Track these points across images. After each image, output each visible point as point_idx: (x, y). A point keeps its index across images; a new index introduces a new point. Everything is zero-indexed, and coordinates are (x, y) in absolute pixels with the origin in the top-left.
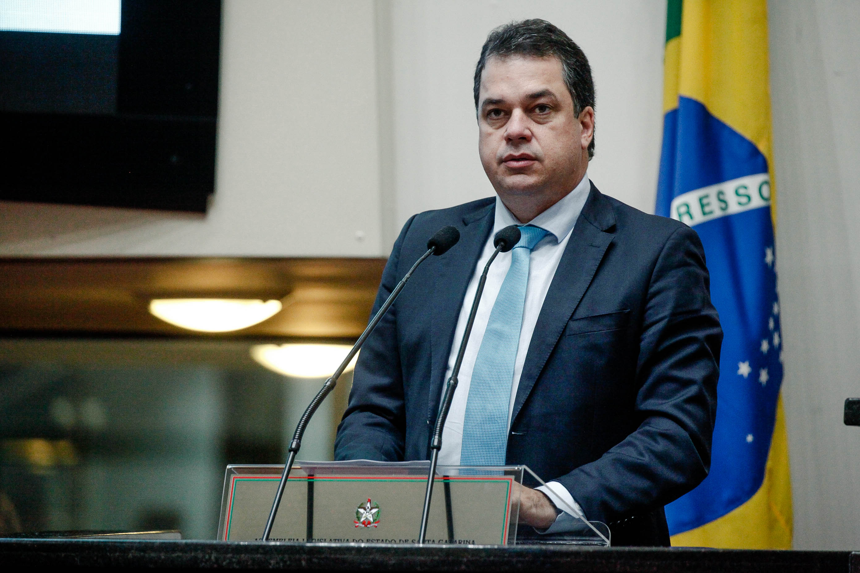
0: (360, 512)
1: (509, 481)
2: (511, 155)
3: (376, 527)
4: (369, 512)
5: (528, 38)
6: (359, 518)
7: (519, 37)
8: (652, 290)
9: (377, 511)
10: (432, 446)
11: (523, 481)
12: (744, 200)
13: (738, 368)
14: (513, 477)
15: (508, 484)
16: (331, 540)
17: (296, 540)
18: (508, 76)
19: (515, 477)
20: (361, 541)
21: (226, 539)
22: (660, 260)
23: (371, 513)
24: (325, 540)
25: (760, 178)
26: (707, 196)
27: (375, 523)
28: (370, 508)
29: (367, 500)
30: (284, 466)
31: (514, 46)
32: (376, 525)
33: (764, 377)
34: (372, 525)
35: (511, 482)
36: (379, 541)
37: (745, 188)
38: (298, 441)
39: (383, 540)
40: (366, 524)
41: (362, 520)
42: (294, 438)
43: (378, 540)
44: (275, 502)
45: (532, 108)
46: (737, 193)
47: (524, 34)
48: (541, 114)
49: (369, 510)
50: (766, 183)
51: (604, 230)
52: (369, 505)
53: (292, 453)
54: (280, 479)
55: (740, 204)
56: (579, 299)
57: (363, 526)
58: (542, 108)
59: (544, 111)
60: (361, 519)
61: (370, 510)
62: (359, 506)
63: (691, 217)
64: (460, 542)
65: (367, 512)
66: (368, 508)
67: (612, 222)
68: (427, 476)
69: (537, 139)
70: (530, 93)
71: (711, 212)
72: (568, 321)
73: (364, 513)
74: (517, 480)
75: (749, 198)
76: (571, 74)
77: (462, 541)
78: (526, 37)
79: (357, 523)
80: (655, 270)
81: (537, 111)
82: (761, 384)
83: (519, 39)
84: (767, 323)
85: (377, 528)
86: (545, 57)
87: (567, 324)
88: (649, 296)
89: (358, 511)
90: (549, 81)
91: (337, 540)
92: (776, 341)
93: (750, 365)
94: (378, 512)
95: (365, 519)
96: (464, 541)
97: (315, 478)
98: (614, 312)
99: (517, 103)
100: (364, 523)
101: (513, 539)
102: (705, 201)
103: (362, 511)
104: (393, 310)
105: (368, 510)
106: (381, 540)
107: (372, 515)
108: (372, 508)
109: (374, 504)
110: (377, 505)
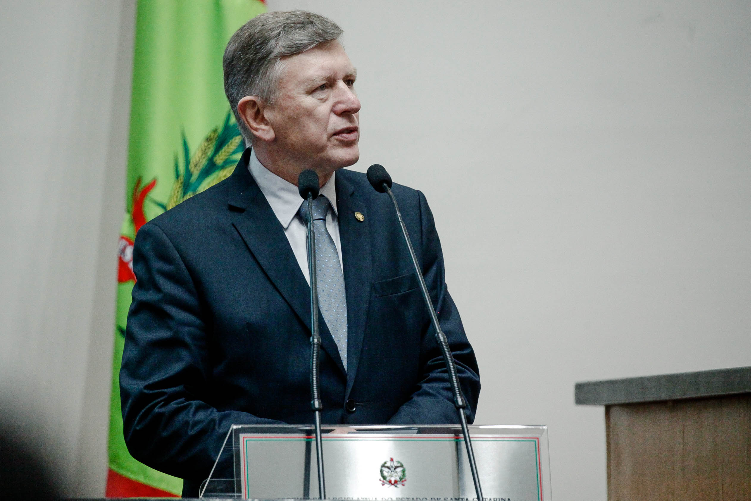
1: (536, 440)
3: (403, 485)
4: (394, 471)
6: (383, 477)
9: (402, 470)
15: (536, 443)
23: (396, 472)
27: (402, 482)
28: (394, 467)
34: (399, 483)
40: (392, 482)
49: (393, 469)
52: (392, 464)
57: (389, 485)
60: (387, 478)
62: (382, 465)
65: (391, 471)
66: (392, 467)
73: (388, 471)
79: (383, 481)
89: (381, 470)
95: (391, 478)
100: (389, 482)
103: (385, 469)
108: (396, 468)
109: (397, 463)
110: (401, 464)
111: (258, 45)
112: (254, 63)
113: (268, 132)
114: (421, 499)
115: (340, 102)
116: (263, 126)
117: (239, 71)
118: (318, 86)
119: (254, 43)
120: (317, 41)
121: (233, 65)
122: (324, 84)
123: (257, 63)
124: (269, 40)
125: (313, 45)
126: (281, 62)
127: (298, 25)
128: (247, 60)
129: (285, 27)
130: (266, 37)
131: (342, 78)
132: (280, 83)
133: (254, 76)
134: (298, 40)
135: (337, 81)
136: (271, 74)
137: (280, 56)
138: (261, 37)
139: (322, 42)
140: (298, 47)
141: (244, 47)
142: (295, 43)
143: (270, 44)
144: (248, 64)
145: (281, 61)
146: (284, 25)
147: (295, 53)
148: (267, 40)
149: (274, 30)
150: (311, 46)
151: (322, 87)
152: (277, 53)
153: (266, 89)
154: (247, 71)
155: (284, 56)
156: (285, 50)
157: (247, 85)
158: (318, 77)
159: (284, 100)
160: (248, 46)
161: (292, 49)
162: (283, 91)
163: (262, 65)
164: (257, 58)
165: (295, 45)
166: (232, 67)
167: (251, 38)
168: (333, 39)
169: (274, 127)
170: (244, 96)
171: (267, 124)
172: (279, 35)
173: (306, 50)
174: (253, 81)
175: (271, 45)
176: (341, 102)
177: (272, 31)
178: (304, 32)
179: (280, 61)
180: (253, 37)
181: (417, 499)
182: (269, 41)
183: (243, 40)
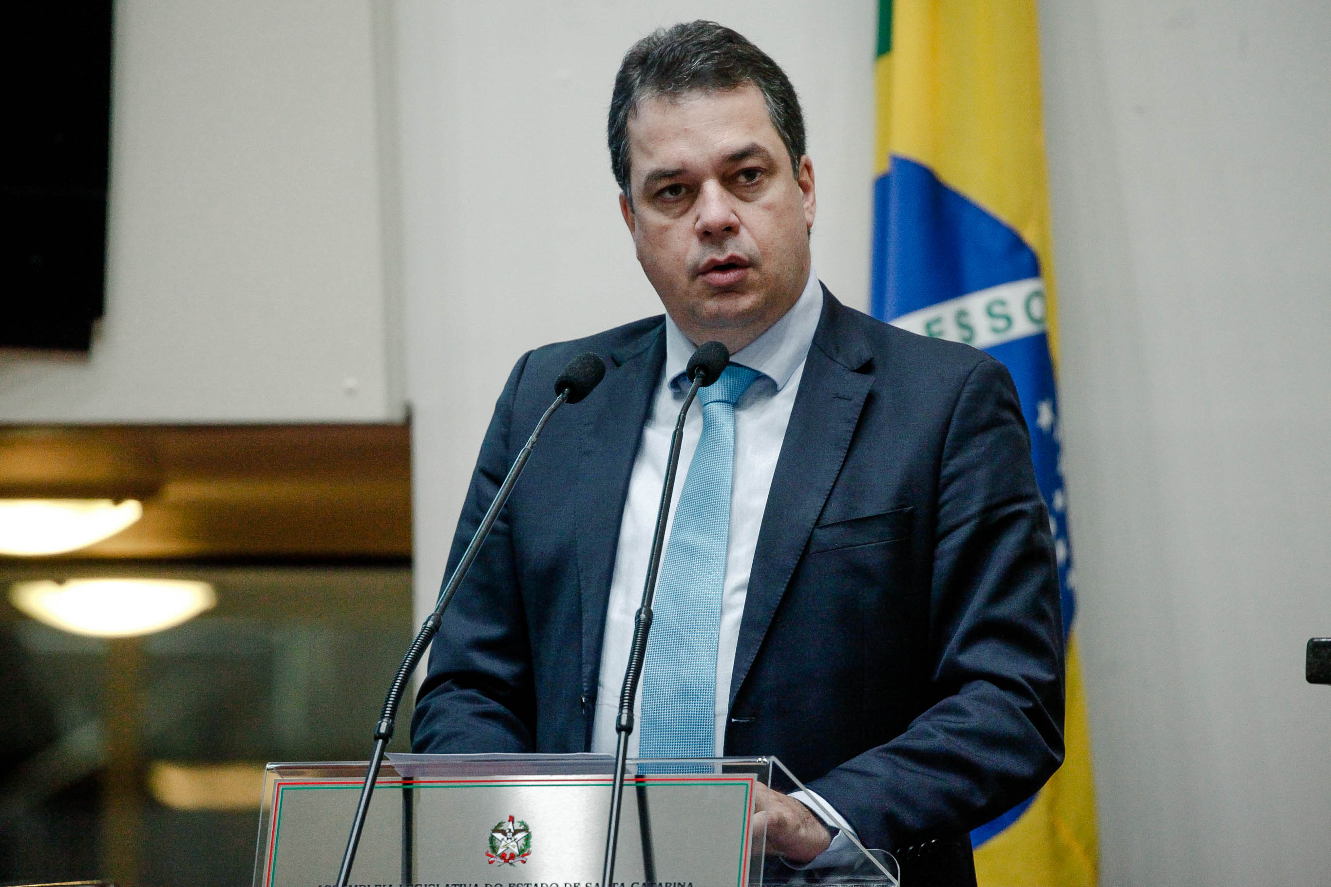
0: (495, 838)
1: (749, 782)
2: (713, 261)
4: (511, 839)
5: (708, 59)
6: (494, 849)
7: (693, 60)
8: (949, 469)
9: (525, 836)
11: (772, 784)
12: (1001, 324)
14: (755, 776)
15: (747, 787)
16: (447, 885)
18: (686, 127)
19: (758, 776)
22: (955, 422)
23: (515, 840)
24: (438, 885)
25: (1026, 287)
26: (938, 320)
27: (523, 856)
28: (512, 831)
29: (508, 819)
30: (367, 763)
31: (688, 75)
32: (523, 859)
34: (517, 859)
35: (752, 783)
37: (1002, 303)
38: (391, 721)
40: (507, 857)
41: (500, 851)
42: (383, 717)
44: (354, 824)
45: (732, 176)
46: (990, 314)
47: (700, 53)
48: (748, 184)
49: (511, 834)
50: (1038, 294)
51: (855, 368)
52: (510, 826)
53: (380, 741)
54: (362, 785)
55: (996, 330)
56: (828, 490)
57: (503, 861)
58: (751, 173)
59: (751, 180)
60: (498, 851)
61: (514, 834)
62: (493, 828)
65: (508, 839)
66: (510, 831)
67: (867, 355)
68: (611, 776)
69: (747, 228)
70: (729, 152)
72: (813, 529)
73: (503, 839)
74: (763, 779)
75: (1009, 320)
76: (779, 108)
77: (671, 884)
78: (703, 58)
79: (492, 857)
80: (950, 436)
81: (742, 179)
83: (694, 62)
85: (526, 863)
86: (739, 88)
87: (812, 533)
88: (942, 481)
89: (493, 836)
90: (752, 128)
91: (458, 885)
94: (527, 839)
95: (505, 850)
96: (675, 884)
97: (416, 782)
98: (889, 512)
99: (709, 171)
100: (503, 856)
101: (758, 881)
102: (934, 329)
103: (499, 836)
104: (507, 514)
105: (510, 835)
106: (534, 884)
107: (517, 843)
108: (516, 832)
109: (519, 824)
110: (525, 826)
114: (549, 885)
181: (542, 884)
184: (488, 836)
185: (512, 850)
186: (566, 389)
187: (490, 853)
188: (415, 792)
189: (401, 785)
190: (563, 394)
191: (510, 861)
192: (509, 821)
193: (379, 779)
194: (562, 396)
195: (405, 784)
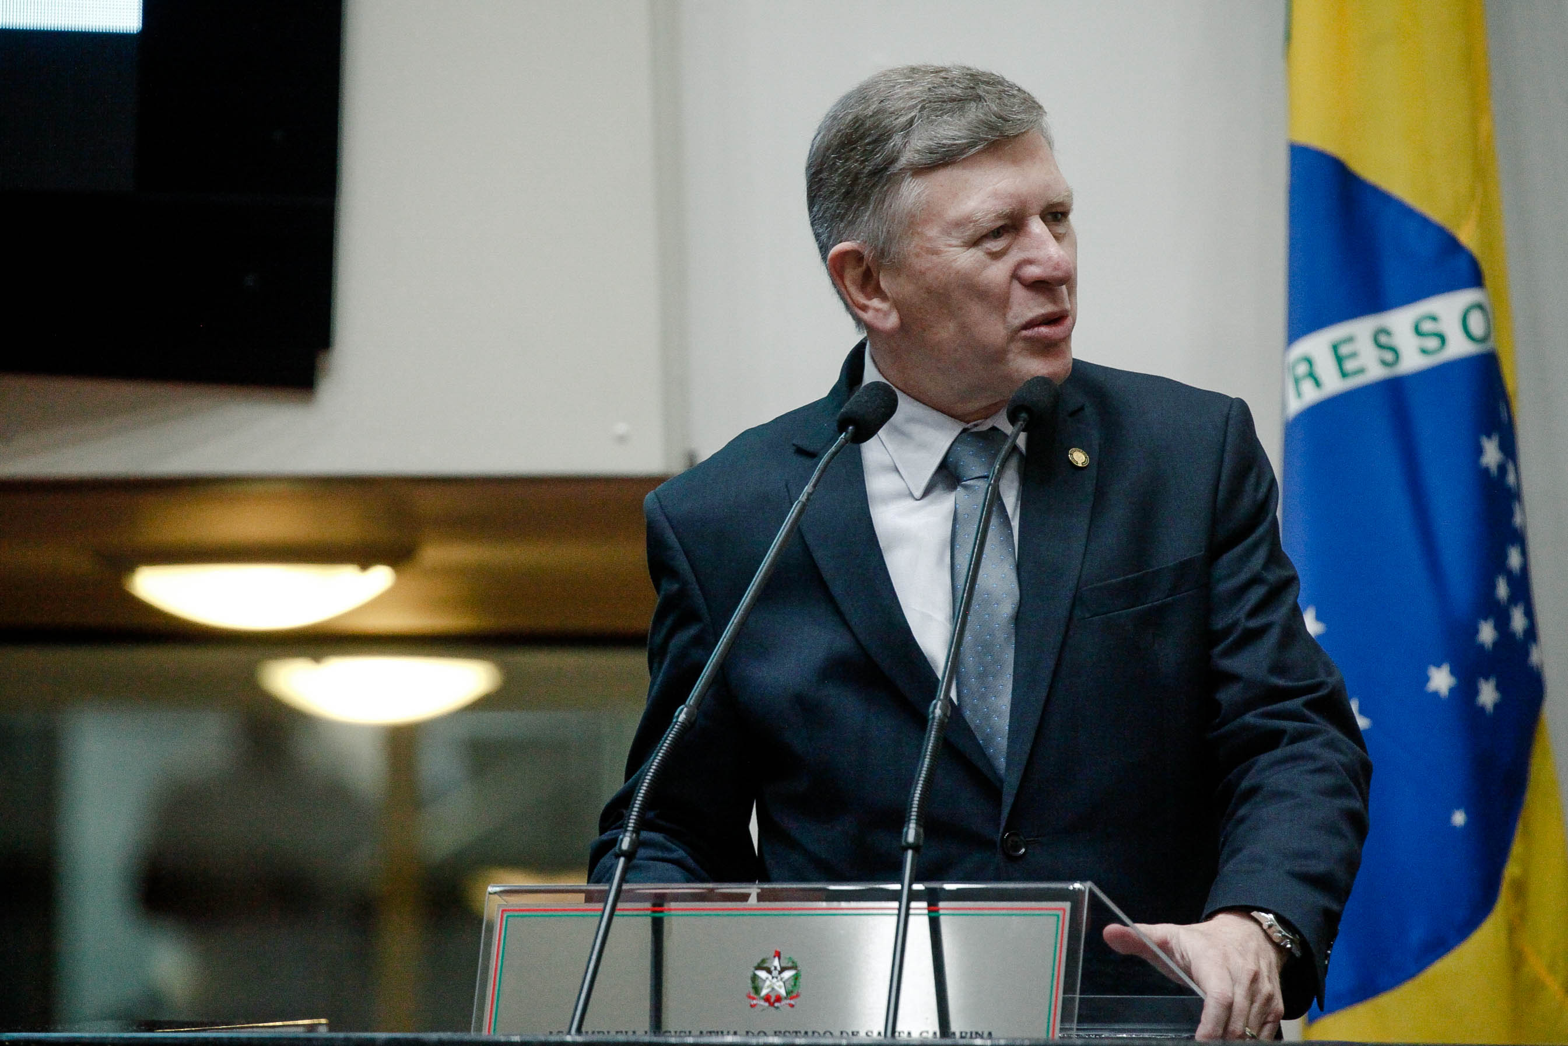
0: (758, 977)
1: (1060, 912)
3: (792, 1006)
4: (777, 977)
6: (757, 990)
9: (793, 976)
10: (903, 843)
12: (1432, 343)
13: (1427, 679)
14: (1067, 905)
15: (1059, 918)
16: (701, 1033)
17: (630, 1033)
19: (1071, 905)
20: (762, 1034)
21: (489, 1032)
23: (781, 979)
24: (690, 1032)
25: (1467, 297)
26: (1350, 340)
27: (791, 999)
28: (779, 968)
29: (773, 953)
32: (792, 1002)
33: (1488, 695)
34: (784, 1002)
35: (1065, 914)
36: (799, 1034)
37: (1434, 319)
39: (806, 1033)
40: (772, 1000)
41: (764, 992)
43: (796, 1032)
44: (590, 959)
46: (1418, 332)
49: (777, 972)
50: (1480, 307)
52: (776, 963)
54: (599, 913)
55: (1424, 351)
57: (767, 1004)
60: (761, 992)
61: (780, 973)
62: (756, 964)
63: (1318, 383)
64: (964, 1035)
65: (773, 978)
66: (776, 968)
68: (896, 904)
71: (1361, 371)
73: (767, 978)
75: (1442, 338)
77: (965, 1032)
79: (754, 999)
82: (1482, 709)
84: (1493, 587)
85: (795, 1007)
89: (755, 974)
91: (714, 1032)
92: (1518, 621)
93: (1453, 672)
94: (796, 978)
95: (770, 992)
96: (971, 1032)
97: (668, 909)
100: (767, 999)
102: (1344, 350)
103: (763, 974)
105: (775, 973)
106: (803, 1033)
107: (784, 983)
108: (783, 969)
109: (787, 961)
110: (793, 962)
111: (869, 144)
112: (860, 181)
113: (886, 314)
115: (1030, 262)
116: (876, 303)
117: (833, 193)
118: (985, 232)
119: (862, 137)
120: (986, 140)
121: (821, 179)
122: (1002, 227)
123: (867, 181)
124: (890, 134)
125: (977, 148)
126: (914, 181)
127: (949, 106)
128: (847, 173)
129: (923, 108)
130: (885, 127)
131: (1039, 212)
132: (913, 223)
133: (859, 207)
134: (946, 139)
135: (1029, 218)
136: (893, 206)
137: (911, 169)
138: (877, 127)
139: (997, 140)
140: (947, 151)
141: (842, 145)
142: (940, 144)
143: (892, 144)
144: (848, 181)
145: (913, 178)
146: (922, 104)
147: (940, 164)
148: (886, 134)
149: (901, 115)
150: (973, 150)
151: (996, 233)
152: (905, 162)
153: (882, 233)
154: (847, 193)
155: (920, 170)
156: (920, 157)
157: (845, 222)
158: (987, 215)
159: (917, 255)
160: (851, 142)
161: (935, 155)
162: (916, 240)
163: (874, 185)
164: (866, 171)
165: (939, 147)
166: (819, 182)
167: (858, 127)
168: (1019, 134)
169: (898, 305)
170: (841, 242)
171: (884, 297)
172: (911, 126)
173: (963, 157)
174: (856, 217)
175: (894, 146)
176: (1034, 262)
177: (897, 116)
178: (960, 120)
179: (911, 178)
180: (862, 124)
182: (890, 137)
183: (842, 130)
184: (750, 974)
185: (777, 991)
186: (851, 428)
187: (752, 995)
188: (666, 922)
189: (649, 912)
190: (847, 433)
191: (776, 1004)
192: (775, 957)
193: (620, 905)
194: (845, 436)
195: (654, 912)
